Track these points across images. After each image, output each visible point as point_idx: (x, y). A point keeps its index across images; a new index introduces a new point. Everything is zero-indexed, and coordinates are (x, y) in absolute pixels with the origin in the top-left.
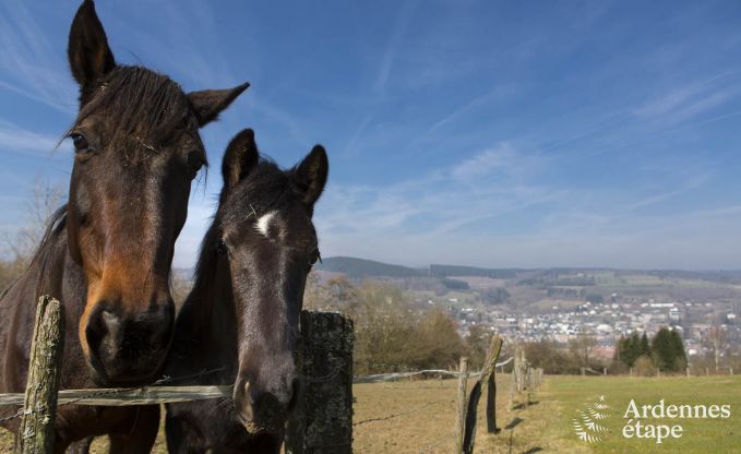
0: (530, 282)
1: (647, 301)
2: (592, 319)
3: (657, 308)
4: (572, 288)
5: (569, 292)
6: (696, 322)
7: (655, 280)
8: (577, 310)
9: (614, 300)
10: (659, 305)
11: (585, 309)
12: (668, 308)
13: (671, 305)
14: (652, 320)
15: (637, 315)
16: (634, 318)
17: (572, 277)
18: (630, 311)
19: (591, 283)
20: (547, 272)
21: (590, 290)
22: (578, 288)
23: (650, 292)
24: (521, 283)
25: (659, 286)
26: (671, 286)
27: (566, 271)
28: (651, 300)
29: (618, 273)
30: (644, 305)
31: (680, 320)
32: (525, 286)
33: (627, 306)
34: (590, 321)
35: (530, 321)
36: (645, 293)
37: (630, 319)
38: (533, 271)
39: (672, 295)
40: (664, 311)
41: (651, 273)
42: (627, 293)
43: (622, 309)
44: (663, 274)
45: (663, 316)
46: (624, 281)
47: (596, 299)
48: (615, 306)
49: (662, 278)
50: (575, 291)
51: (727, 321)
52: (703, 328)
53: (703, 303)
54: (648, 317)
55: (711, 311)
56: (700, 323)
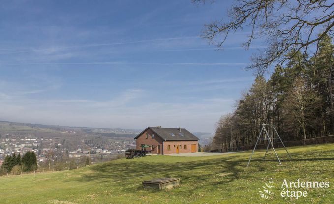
1: (23, 138)
3: (29, 141)
6: (44, 147)
7: (29, 128)
9: (7, 137)
10: (29, 140)
12: (34, 141)
13: (35, 140)
14: (25, 146)
15: (18, 144)
16: (16, 146)
18: (15, 142)
23: (26, 134)
25: (30, 131)
26: (36, 131)
28: (26, 137)
29: (11, 124)
30: (22, 140)
31: (38, 146)
33: (14, 140)
36: (24, 134)
37: (14, 146)
39: (36, 135)
40: (31, 142)
41: (28, 125)
42: (14, 133)
43: (11, 141)
44: (33, 125)
45: (30, 145)
46: (14, 128)
48: (7, 140)
49: (32, 127)
51: (57, 147)
52: (47, 149)
53: (49, 139)
54: (23, 145)
55: (52, 142)
56: (46, 147)
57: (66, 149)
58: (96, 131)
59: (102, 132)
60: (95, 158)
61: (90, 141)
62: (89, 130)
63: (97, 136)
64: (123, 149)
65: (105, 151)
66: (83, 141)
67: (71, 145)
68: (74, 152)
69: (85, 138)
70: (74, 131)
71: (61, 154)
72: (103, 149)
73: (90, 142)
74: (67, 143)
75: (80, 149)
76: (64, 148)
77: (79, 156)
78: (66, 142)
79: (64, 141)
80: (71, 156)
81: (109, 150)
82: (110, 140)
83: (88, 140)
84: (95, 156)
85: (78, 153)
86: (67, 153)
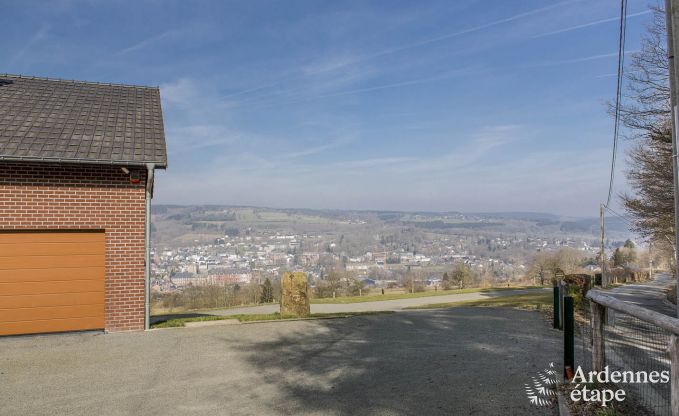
0: (178, 217)
1: (273, 234)
2: (227, 250)
3: (282, 240)
4: (214, 223)
5: (212, 226)
6: (306, 250)
7: (283, 216)
8: (216, 242)
9: (248, 233)
10: (283, 237)
11: (222, 242)
12: (290, 239)
13: (292, 237)
14: (274, 250)
15: (263, 246)
16: (261, 249)
17: (217, 213)
18: (260, 242)
19: (232, 219)
20: (198, 208)
21: (230, 225)
22: (220, 223)
23: (277, 227)
24: (170, 218)
25: (285, 221)
26: (295, 222)
27: (214, 208)
28: (278, 233)
29: (256, 210)
30: (272, 237)
31: (295, 249)
32: (173, 221)
33: (258, 238)
34: (224, 252)
35: (169, 254)
36: (274, 227)
37: (257, 250)
38: (184, 207)
39: (296, 229)
40: (286, 242)
41: (284, 211)
42: (260, 227)
43: (253, 241)
44: (291, 211)
45: (283, 247)
46: (259, 217)
47: (233, 233)
48: (248, 238)
49: (289, 215)
50: (216, 226)
51: (329, 250)
52: (309, 254)
53: (316, 235)
54: (272, 247)
55: (321, 241)
56: (311, 251)
57: (343, 254)
58: (406, 218)
59: (418, 219)
60: (396, 271)
61: (391, 237)
62: (392, 217)
63: (406, 227)
64: (457, 253)
65: (418, 257)
66: (377, 238)
67: (354, 246)
68: (359, 260)
69: (382, 232)
70: (361, 218)
71: (332, 264)
72: (415, 253)
73: (391, 239)
74: (347, 241)
75: (369, 254)
76: (341, 251)
77: (365, 267)
78: (344, 240)
79: (343, 237)
80: (350, 268)
81: (427, 255)
82: (431, 236)
83: (388, 235)
84: (396, 267)
85: (366, 261)
86: (345, 261)
